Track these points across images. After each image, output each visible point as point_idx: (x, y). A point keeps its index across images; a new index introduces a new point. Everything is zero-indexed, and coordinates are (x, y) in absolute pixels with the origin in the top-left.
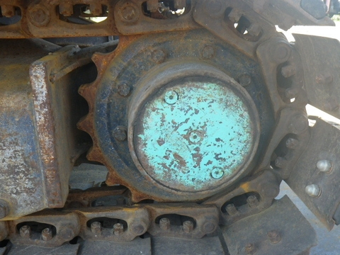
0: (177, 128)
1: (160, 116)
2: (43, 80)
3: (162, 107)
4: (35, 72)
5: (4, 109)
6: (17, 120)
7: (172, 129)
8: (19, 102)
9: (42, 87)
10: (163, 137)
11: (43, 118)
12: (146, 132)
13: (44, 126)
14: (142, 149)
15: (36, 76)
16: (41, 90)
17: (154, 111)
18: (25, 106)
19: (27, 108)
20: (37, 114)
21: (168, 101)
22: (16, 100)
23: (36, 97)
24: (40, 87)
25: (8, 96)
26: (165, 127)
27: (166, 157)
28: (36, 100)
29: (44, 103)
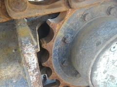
0: (114, 63)
1: (107, 59)
2: (34, 55)
3: (109, 54)
4: (27, 50)
5: (4, 78)
6: (14, 81)
7: (112, 64)
8: (15, 70)
9: (34, 60)
10: (106, 69)
11: (35, 78)
12: (98, 69)
13: (36, 82)
14: (94, 78)
15: (28, 54)
16: (32, 62)
17: (104, 57)
18: (20, 72)
19: (21, 73)
20: (31, 77)
21: (113, 49)
22: (12, 70)
23: (30, 67)
24: (32, 60)
25: (5, 68)
26: (108, 64)
27: (106, 79)
28: (30, 69)
29: (35, 69)
